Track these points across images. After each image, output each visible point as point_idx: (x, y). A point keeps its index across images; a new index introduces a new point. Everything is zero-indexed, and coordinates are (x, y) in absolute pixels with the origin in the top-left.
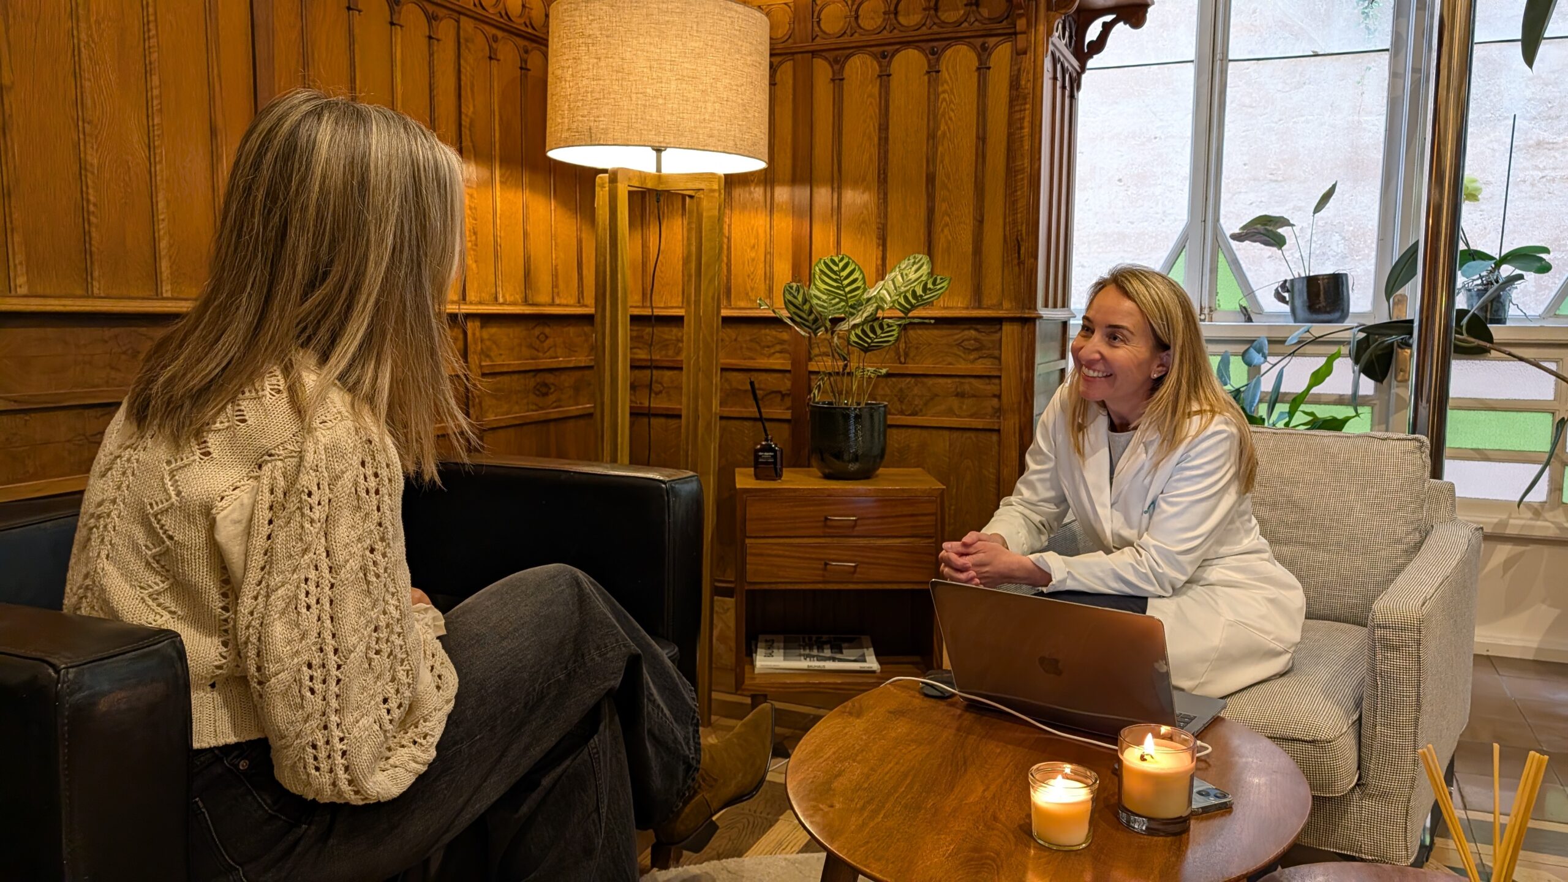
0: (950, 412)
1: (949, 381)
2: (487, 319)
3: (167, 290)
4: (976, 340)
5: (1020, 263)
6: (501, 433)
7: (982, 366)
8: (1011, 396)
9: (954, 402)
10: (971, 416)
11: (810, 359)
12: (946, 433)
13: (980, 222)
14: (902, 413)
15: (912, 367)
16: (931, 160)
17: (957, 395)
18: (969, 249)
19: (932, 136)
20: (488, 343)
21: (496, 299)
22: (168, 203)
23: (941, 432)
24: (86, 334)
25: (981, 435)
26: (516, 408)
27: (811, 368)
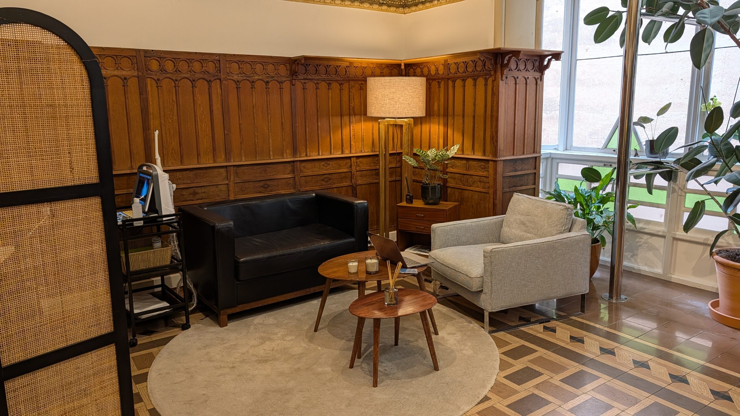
0: (478, 187)
1: (478, 177)
2: (358, 157)
3: (272, 158)
4: (484, 165)
5: (494, 144)
6: (363, 185)
7: (485, 174)
8: (491, 183)
9: (479, 183)
10: (483, 188)
11: (447, 168)
12: (477, 193)
13: (485, 131)
14: (467, 186)
15: (470, 173)
16: (474, 111)
17: (480, 181)
18: (482, 138)
19: (475, 105)
20: (359, 163)
21: (362, 151)
22: (272, 140)
23: (476, 192)
24: (256, 167)
25: (485, 194)
26: (369, 179)
27: (447, 171)
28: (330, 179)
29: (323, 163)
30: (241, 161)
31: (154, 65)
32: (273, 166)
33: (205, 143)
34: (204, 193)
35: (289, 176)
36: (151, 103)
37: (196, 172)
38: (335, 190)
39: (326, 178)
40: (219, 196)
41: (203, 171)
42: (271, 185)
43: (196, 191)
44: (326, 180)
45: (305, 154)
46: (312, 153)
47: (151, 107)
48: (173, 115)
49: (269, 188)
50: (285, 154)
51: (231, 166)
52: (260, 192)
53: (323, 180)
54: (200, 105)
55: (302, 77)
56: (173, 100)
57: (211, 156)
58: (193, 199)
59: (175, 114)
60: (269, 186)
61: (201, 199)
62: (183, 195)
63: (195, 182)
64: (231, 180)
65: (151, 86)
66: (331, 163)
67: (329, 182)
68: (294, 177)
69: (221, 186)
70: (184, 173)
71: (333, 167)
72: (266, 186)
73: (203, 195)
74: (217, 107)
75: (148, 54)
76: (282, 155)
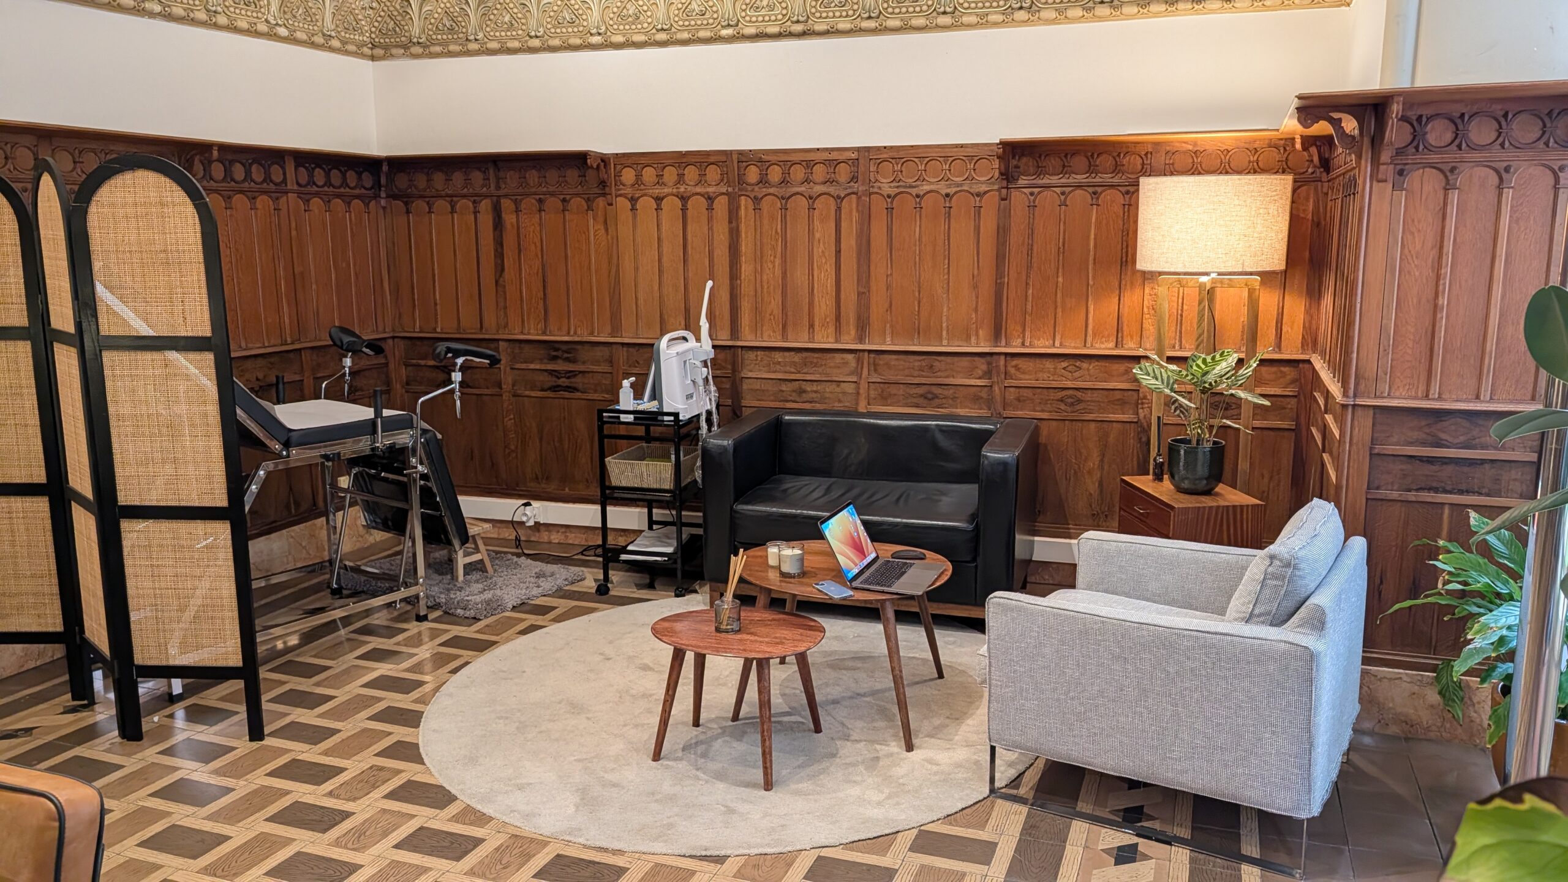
22: (949, 309)
28: (1080, 401)
29: (1065, 364)
30: (884, 343)
31: (753, 174)
32: (949, 359)
33: (824, 306)
34: (816, 392)
35: (979, 382)
36: (743, 235)
37: (805, 354)
38: (1093, 425)
39: (1070, 397)
40: (840, 401)
41: (816, 355)
42: (941, 396)
43: (803, 387)
44: (1070, 400)
45: (1020, 341)
46: (1039, 340)
47: (743, 243)
48: (775, 257)
49: (937, 400)
50: (973, 339)
51: (864, 351)
52: (917, 406)
53: (1061, 400)
54: (819, 240)
55: (1026, 182)
56: (776, 232)
57: (831, 330)
58: (798, 400)
59: (779, 255)
60: (937, 397)
61: (811, 402)
62: (783, 391)
63: (804, 371)
64: (863, 376)
65: (746, 208)
66: (1085, 365)
67: (1078, 407)
68: (991, 386)
69: (845, 384)
70: (787, 354)
71: (1090, 376)
72: (930, 396)
73: (814, 395)
74: (849, 243)
75: (745, 158)
76: (968, 339)
